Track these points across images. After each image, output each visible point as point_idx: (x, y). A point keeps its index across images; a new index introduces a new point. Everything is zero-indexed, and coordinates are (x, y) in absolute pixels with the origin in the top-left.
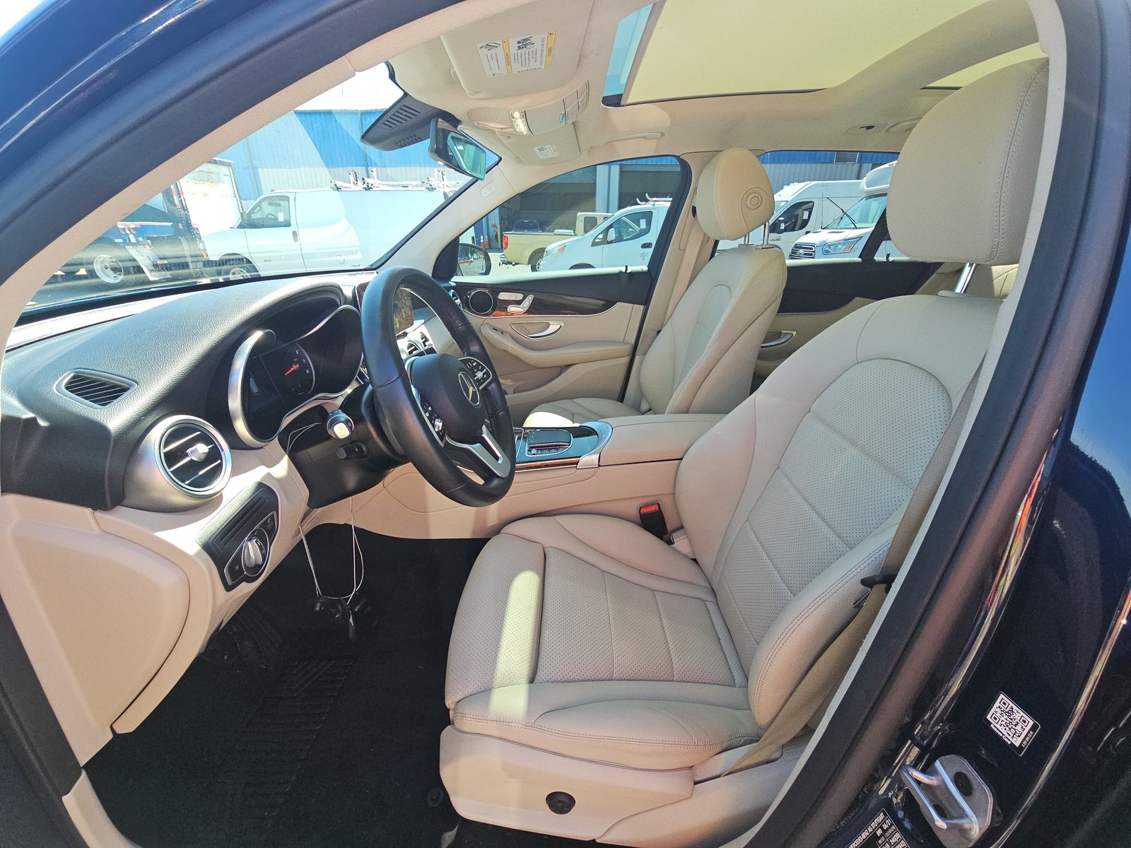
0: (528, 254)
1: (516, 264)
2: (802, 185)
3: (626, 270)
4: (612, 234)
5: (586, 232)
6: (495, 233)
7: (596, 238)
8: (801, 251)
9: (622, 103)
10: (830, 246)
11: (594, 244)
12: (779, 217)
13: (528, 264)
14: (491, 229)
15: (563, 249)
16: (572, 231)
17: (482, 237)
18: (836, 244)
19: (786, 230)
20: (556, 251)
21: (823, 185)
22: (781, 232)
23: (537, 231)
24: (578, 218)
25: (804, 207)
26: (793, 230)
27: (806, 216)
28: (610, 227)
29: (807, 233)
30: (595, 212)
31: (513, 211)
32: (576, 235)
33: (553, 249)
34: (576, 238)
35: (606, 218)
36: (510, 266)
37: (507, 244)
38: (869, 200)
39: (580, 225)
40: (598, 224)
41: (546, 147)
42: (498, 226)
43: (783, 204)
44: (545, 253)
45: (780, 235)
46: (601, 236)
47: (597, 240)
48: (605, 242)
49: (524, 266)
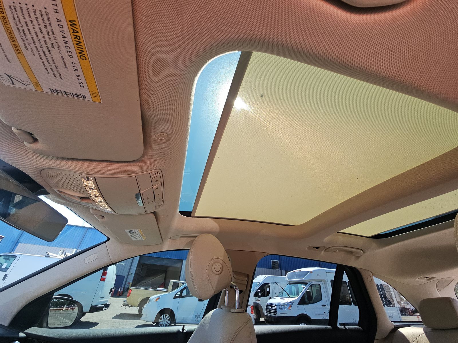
0: (140, 300)
1: (131, 306)
2: (264, 276)
3: (183, 329)
4: (185, 293)
5: (173, 290)
6: (128, 287)
7: (177, 294)
8: (270, 307)
9: (192, 215)
10: (282, 306)
11: (175, 297)
12: (258, 290)
13: (138, 306)
14: (127, 285)
15: (158, 299)
16: (166, 289)
17: (120, 288)
18: (284, 305)
19: (261, 296)
20: (155, 300)
21: (272, 277)
22: (260, 297)
23: (150, 288)
24: (170, 282)
25: (267, 286)
26: (264, 296)
27: (268, 290)
28: (185, 288)
29: (270, 298)
30: (179, 280)
31: (141, 277)
32: (167, 291)
33: (154, 298)
34: (167, 293)
35: (183, 284)
36: (127, 307)
37: (130, 294)
38: (291, 285)
39: (170, 286)
40: (179, 286)
41: (135, 231)
42: (131, 283)
43: (258, 284)
44: (148, 301)
45: (259, 298)
46: (179, 293)
47: (177, 295)
48: (181, 296)
49: (135, 307)
